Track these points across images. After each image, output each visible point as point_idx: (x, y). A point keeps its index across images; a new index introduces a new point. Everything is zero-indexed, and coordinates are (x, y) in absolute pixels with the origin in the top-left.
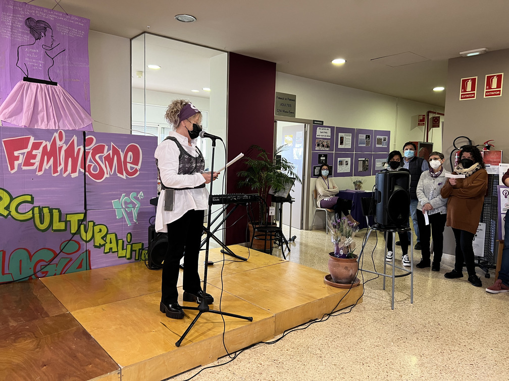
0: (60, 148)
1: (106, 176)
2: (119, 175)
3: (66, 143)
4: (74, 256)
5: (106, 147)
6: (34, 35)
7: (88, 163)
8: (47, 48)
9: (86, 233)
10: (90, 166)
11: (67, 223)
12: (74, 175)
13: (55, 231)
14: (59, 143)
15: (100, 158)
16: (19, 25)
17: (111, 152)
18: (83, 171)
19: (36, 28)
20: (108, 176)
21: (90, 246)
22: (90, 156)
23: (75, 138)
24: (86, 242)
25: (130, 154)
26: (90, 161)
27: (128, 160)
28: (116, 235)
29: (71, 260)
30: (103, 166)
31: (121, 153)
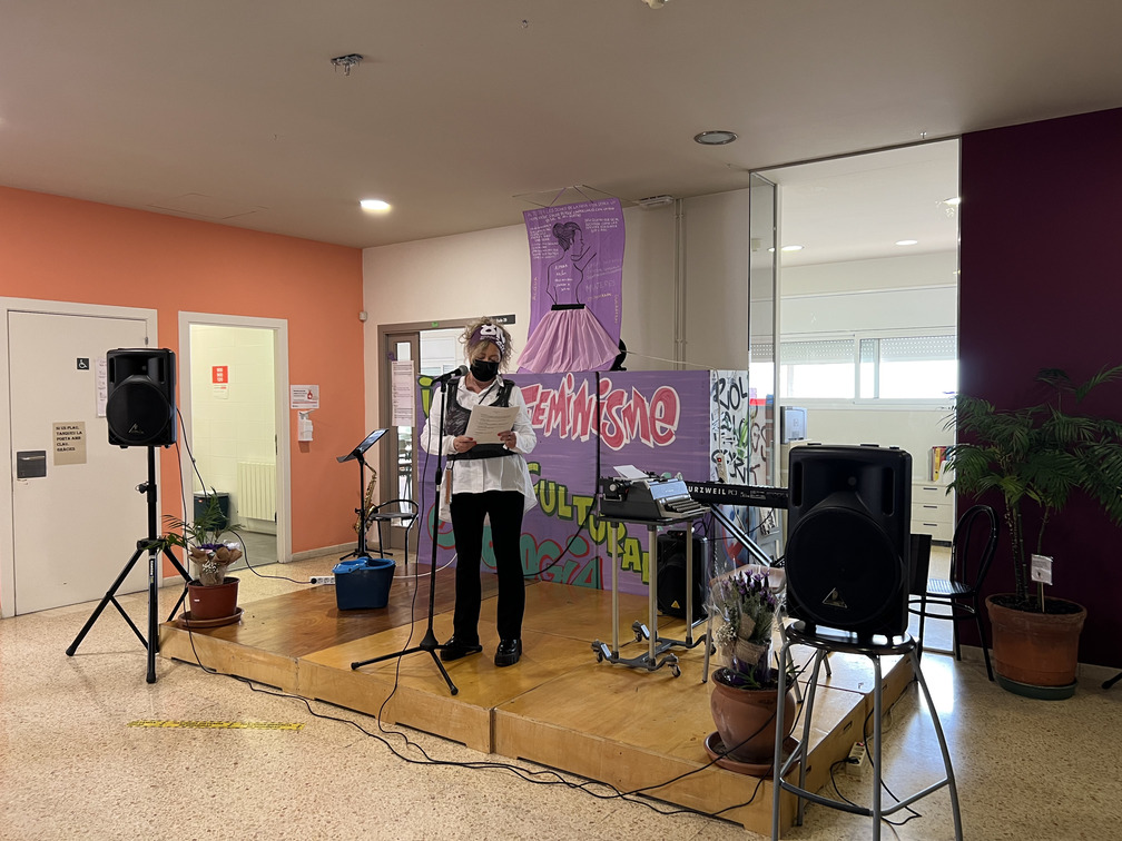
0: (569, 399)
1: (626, 441)
2: (643, 441)
3: (576, 391)
4: (583, 561)
5: (626, 394)
6: (562, 245)
7: (602, 421)
8: (576, 258)
9: (597, 528)
10: (605, 424)
11: (574, 508)
12: (585, 438)
13: (562, 517)
14: (567, 391)
15: (618, 411)
16: (547, 237)
17: (632, 402)
18: (595, 432)
19: (565, 234)
20: (628, 442)
21: (601, 551)
22: (605, 409)
23: (586, 383)
24: (596, 542)
25: (660, 404)
26: (606, 418)
27: (657, 415)
28: (639, 542)
29: (578, 566)
30: (622, 426)
31: (647, 404)
